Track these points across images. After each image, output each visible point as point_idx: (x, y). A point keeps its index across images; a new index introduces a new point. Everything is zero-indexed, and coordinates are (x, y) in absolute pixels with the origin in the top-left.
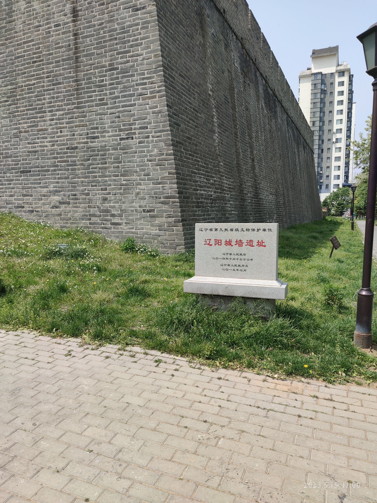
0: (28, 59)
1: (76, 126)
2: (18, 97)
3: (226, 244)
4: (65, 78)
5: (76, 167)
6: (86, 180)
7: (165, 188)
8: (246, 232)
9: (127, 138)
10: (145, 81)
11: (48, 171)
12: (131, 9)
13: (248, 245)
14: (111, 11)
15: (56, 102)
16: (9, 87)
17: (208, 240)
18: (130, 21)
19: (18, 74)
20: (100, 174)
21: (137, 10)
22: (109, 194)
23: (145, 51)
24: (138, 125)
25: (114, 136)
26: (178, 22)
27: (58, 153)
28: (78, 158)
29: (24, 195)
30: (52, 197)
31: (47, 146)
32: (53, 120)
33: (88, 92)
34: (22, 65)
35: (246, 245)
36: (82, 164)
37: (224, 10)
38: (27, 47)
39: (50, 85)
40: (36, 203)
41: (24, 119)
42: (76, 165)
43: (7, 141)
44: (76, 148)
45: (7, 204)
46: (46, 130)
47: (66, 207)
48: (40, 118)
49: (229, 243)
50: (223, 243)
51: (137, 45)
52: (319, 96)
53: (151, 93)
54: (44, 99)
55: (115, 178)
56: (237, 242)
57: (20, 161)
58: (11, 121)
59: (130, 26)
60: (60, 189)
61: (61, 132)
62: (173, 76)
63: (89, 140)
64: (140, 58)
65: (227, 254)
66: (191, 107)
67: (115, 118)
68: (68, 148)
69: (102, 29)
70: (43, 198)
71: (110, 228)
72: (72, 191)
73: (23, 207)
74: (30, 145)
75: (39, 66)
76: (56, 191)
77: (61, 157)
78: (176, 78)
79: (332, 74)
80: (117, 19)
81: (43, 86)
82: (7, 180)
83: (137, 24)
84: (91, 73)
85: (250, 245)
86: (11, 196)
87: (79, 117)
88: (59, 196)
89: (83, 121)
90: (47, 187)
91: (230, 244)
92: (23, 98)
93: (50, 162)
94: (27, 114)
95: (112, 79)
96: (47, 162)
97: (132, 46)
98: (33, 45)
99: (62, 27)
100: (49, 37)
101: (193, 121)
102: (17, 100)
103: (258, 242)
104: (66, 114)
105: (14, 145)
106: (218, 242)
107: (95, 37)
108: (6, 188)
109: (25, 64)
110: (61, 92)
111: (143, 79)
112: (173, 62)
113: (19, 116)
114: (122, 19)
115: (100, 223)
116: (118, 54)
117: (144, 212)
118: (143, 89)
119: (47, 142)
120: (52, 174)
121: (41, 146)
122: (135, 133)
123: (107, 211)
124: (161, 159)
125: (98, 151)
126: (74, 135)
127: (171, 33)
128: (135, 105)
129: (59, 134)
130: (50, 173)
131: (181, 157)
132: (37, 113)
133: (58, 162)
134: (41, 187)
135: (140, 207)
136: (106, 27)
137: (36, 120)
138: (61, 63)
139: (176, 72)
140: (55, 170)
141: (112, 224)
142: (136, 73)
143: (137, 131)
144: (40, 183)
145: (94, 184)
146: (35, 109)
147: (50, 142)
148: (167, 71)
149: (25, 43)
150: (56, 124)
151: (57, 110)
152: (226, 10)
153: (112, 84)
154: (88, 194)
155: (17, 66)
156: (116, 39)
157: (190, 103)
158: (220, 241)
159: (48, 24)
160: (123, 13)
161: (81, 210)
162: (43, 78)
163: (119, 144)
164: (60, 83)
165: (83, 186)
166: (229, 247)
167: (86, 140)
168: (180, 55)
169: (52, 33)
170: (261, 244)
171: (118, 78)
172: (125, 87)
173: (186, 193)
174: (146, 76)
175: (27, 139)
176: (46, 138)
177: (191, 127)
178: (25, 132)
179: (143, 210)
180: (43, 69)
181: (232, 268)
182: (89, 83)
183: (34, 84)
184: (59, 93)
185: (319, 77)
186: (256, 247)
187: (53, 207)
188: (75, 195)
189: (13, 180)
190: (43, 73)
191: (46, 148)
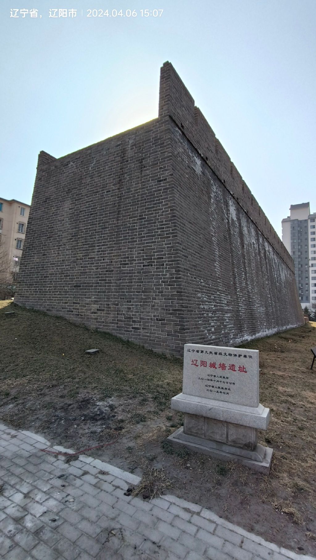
0: (88, 212)
1: (114, 256)
2: (79, 237)
3: (211, 366)
4: (110, 224)
5: (111, 284)
6: (117, 294)
7: (174, 303)
8: (228, 357)
9: (148, 265)
10: (163, 226)
11: (92, 286)
12: (156, 181)
13: (230, 369)
14: (143, 182)
15: (102, 240)
16: (74, 230)
17: (195, 361)
18: (155, 188)
19: (81, 221)
20: (128, 290)
21: (161, 181)
22: (132, 305)
23: (164, 207)
24: (156, 256)
25: (139, 263)
26: (189, 189)
27: (100, 274)
28: (113, 278)
29: (74, 303)
30: (92, 305)
31: (93, 269)
32: (99, 251)
33: (124, 233)
34: (84, 216)
35: (229, 369)
36: (116, 283)
37: (224, 181)
38: (88, 205)
39: (100, 229)
40: (81, 309)
41: (81, 251)
42: (111, 283)
43: (68, 265)
44: (112, 271)
45: (63, 308)
46: (94, 258)
47: (101, 313)
48: (91, 250)
49: (213, 365)
50: (208, 365)
51: (159, 203)
52: (296, 235)
53: (167, 234)
54: (95, 238)
55: (137, 294)
56: (220, 365)
57: (75, 279)
58: (72, 252)
59: (155, 191)
60: (99, 300)
61: (104, 260)
62: (184, 223)
63: (122, 266)
64: (160, 211)
65: (212, 375)
66: (197, 244)
67: (141, 251)
68: (107, 271)
69: (137, 193)
70: (87, 305)
71: (131, 331)
72: (107, 301)
73: (72, 312)
74: (82, 268)
75: (94, 216)
76: (96, 301)
77: (101, 277)
78: (186, 224)
79: (306, 220)
80: (147, 187)
81: (96, 230)
82: (65, 292)
83: (160, 190)
84: (127, 221)
85: (232, 370)
86: (66, 303)
87: (116, 250)
88: (97, 305)
89: (119, 252)
90: (90, 298)
91: (214, 367)
92: (82, 237)
93: (94, 280)
94: (83, 248)
95: (140, 225)
96: (92, 280)
97: (155, 204)
98: (92, 204)
99: (111, 192)
100: (102, 199)
101: (198, 253)
102: (78, 238)
103: (240, 368)
104: (108, 248)
105: (72, 268)
106: (203, 363)
107: (132, 198)
108: (63, 297)
109: (85, 216)
110: (107, 234)
111: (162, 225)
112: (184, 214)
113: (77, 249)
114: (150, 187)
115: (124, 327)
116: (146, 209)
117: (157, 320)
118: (161, 232)
119: (94, 267)
120: (95, 289)
121: (89, 269)
122: (154, 262)
123: (130, 318)
124: (171, 281)
125: (127, 273)
126: (112, 262)
127: (184, 196)
128: (155, 242)
129: (102, 261)
130: (93, 288)
131: (187, 280)
132: (89, 247)
133: (100, 280)
134: (86, 298)
135: (154, 316)
136: (139, 192)
137: (88, 251)
138: (108, 215)
139: (186, 220)
140: (97, 286)
141: (133, 328)
142: (157, 221)
143: (155, 261)
144: (86, 295)
145: (122, 297)
146: (89, 244)
147: (95, 266)
148: (179, 220)
149: (87, 202)
150: (101, 254)
151: (103, 245)
152: (225, 180)
153: (141, 228)
154: (117, 305)
155: (81, 217)
156: (145, 199)
157: (196, 241)
158: (205, 363)
159: (102, 190)
160: (151, 183)
161: (112, 315)
162: (96, 224)
163: (142, 269)
164: (107, 228)
165: (115, 298)
166: (212, 369)
167: (119, 266)
168: (190, 209)
169: (104, 196)
170: (242, 369)
171: (145, 224)
172: (149, 230)
173: (190, 307)
174: (164, 223)
175: (81, 264)
176: (93, 264)
177: (197, 258)
178: (80, 259)
179: (157, 319)
180: (96, 219)
181: (216, 390)
182: (126, 228)
183: (90, 228)
184: (105, 234)
185: (296, 222)
186: (237, 371)
187: (92, 313)
188: (109, 305)
189: (68, 292)
190: (96, 221)
191: (92, 271)
